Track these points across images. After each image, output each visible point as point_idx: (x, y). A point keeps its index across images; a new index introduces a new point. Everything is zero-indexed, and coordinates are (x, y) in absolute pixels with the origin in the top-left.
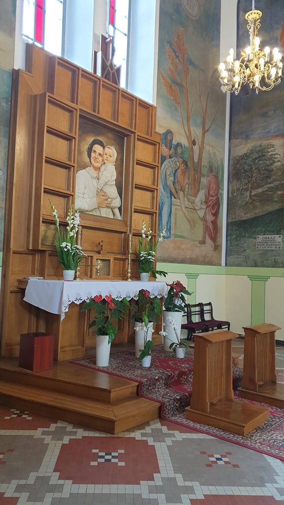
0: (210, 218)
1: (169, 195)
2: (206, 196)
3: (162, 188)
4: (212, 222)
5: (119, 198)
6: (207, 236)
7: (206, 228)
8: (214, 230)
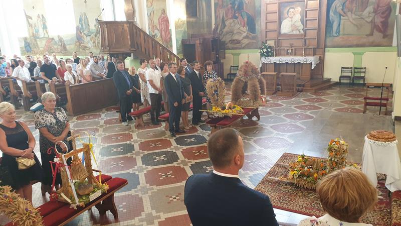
0: (378, 20)
1: (338, 16)
2: (374, 9)
3: (333, 14)
4: (381, 22)
5: (302, 26)
6: (375, 31)
7: (375, 27)
8: (382, 26)
